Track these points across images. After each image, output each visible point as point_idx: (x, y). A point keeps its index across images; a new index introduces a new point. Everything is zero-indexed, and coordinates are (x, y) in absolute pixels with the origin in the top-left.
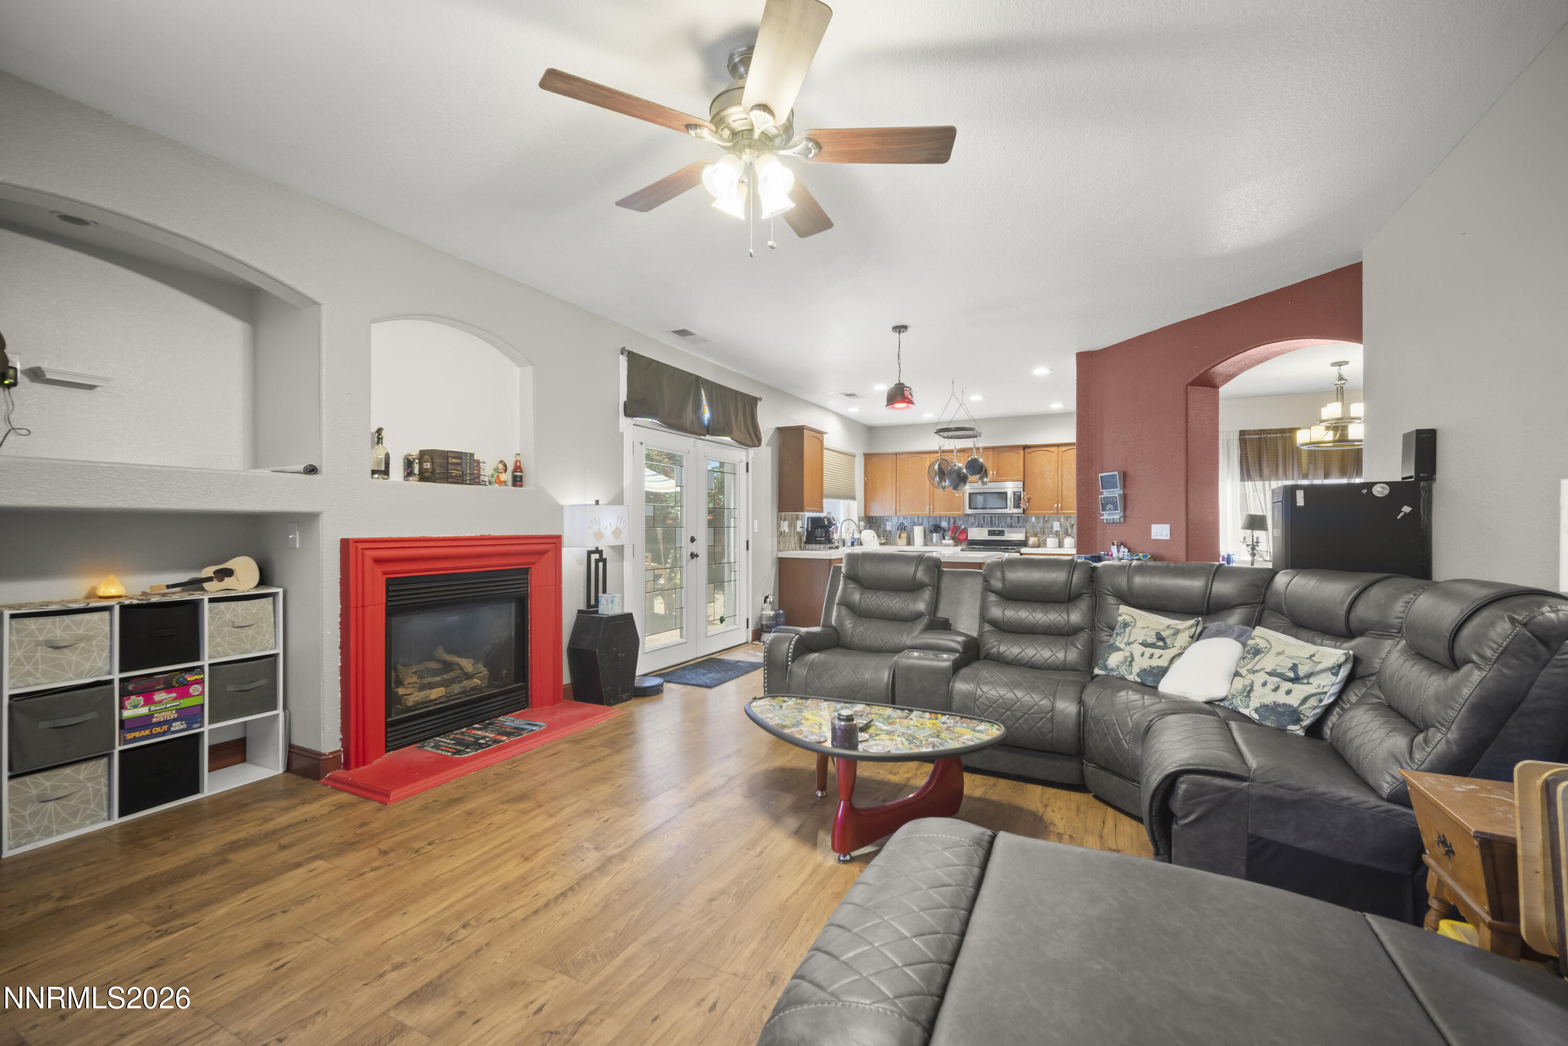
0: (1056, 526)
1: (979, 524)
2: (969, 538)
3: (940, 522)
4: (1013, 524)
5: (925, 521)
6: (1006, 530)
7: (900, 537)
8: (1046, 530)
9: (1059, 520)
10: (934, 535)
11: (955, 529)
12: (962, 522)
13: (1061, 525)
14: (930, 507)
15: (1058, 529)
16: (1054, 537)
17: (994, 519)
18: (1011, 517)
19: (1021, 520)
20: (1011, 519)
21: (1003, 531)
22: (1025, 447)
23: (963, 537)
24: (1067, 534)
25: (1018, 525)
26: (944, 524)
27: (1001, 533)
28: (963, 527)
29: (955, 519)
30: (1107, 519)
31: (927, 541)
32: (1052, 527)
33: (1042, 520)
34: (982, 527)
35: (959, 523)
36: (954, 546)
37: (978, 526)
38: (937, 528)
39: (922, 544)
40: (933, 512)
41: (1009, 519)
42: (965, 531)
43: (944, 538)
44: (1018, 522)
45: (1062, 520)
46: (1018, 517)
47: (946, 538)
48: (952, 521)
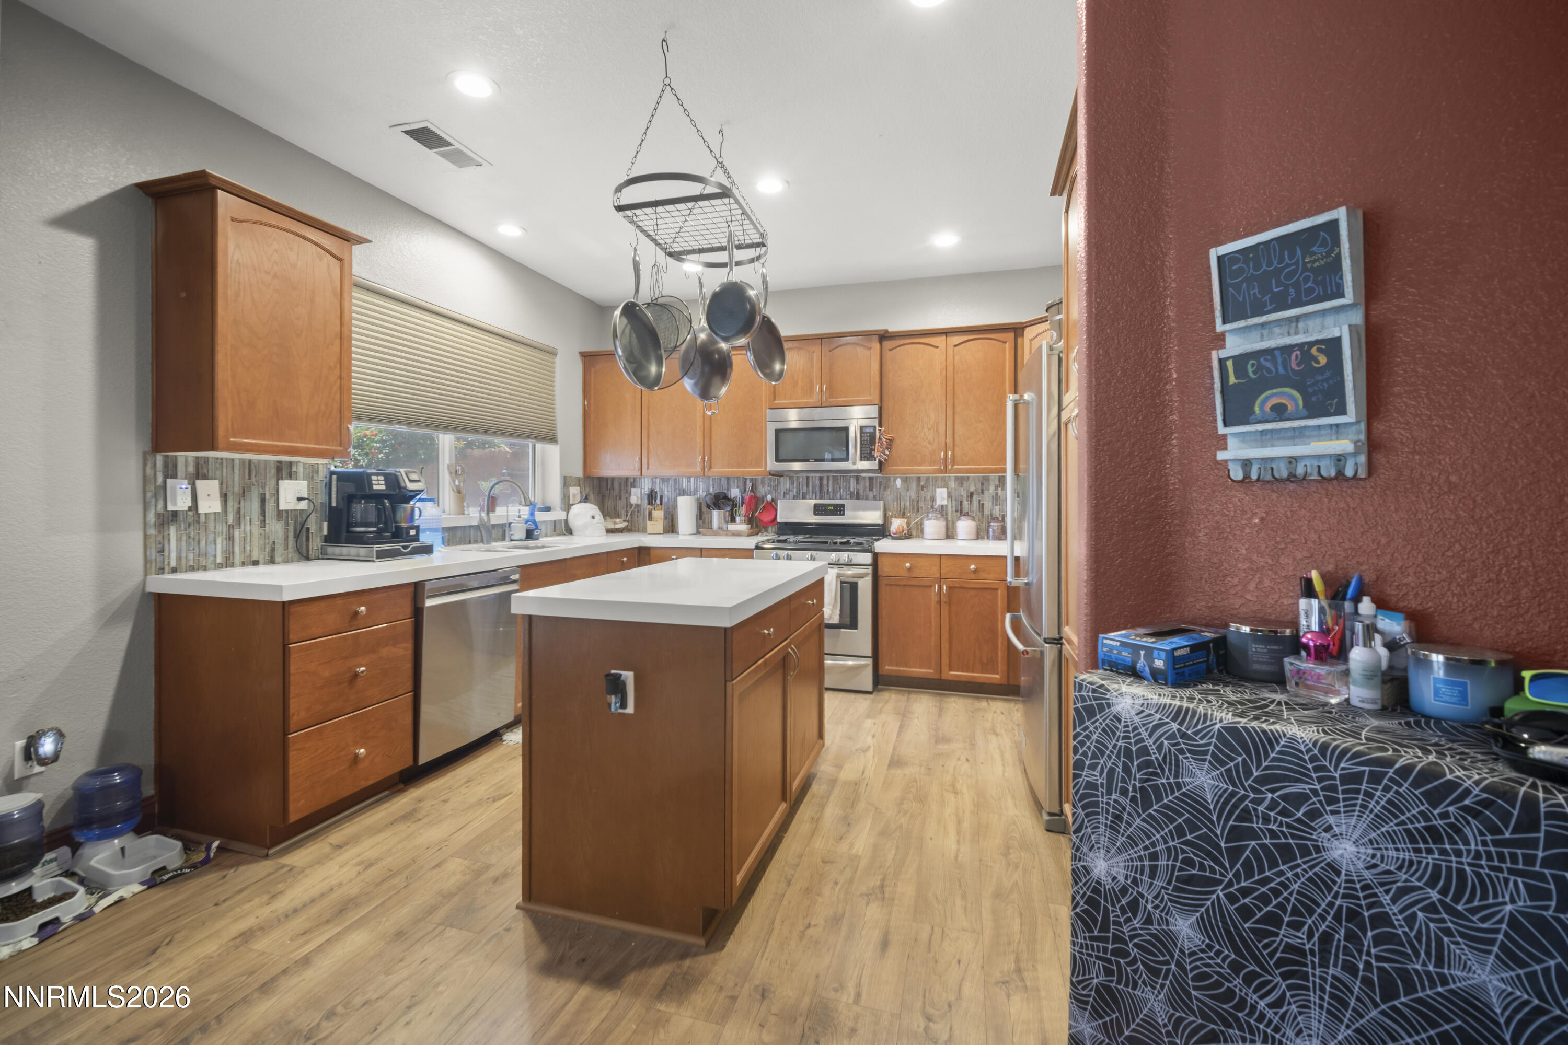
0: (941, 496)
1: (798, 493)
2: (779, 520)
3: (729, 489)
4: (861, 493)
5: (701, 486)
6: (847, 503)
7: (651, 518)
8: (922, 505)
9: (946, 486)
10: (715, 513)
11: (754, 502)
12: (767, 489)
13: (949, 496)
14: (703, 458)
15: (945, 502)
16: (937, 519)
17: (825, 482)
18: (857, 478)
19: (876, 484)
20: (857, 483)
21: (843, 506)
22: (884, 337)
23: (767, 518)
24: (961, 512)
25: (871, 495)
26: (735, 493)
27: (839, 510)
28: (769, 498)
29: (754, 482)
31: (702, 524)
32: (933, 499)
33: (914, 485)
34: (804, 498)
35: (762, 490)
36: (749, 535)
37: (796, 497)
38: (720, 500)
39: (693, 531)
41: (852, 481)
42: (772, 506)
43: (733, 520)
44: (871, 490)
45: (952, 484)
46: (871, 479)
47: (738, 519)
48: (749, 485)
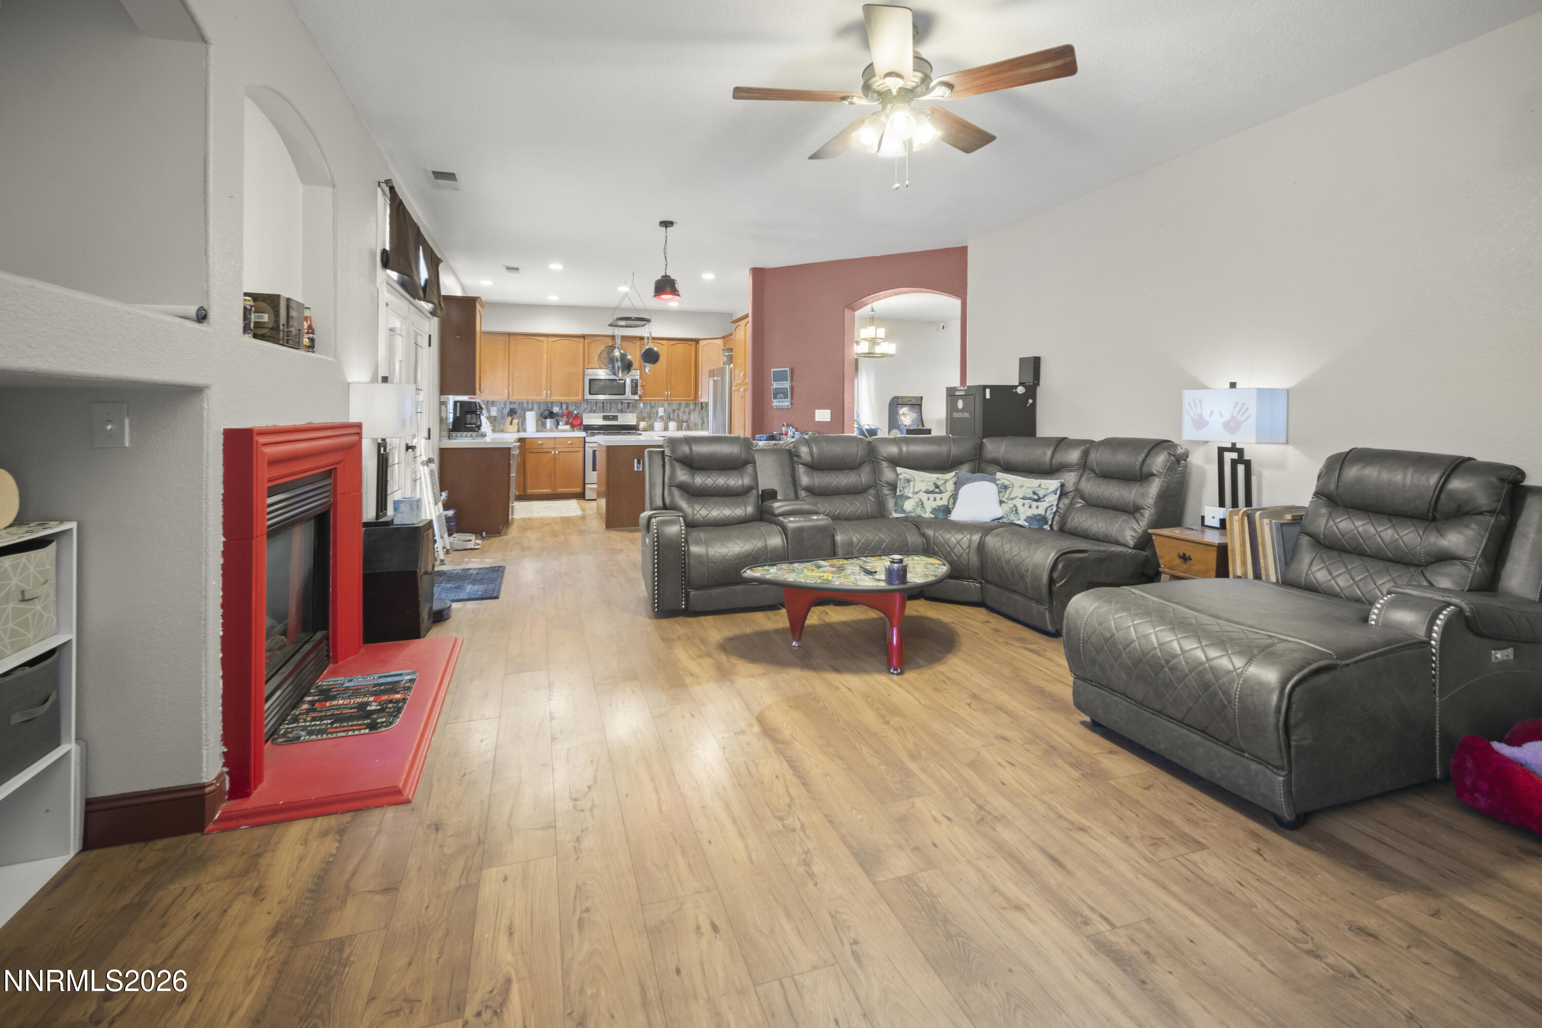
0: (661, 411)
1: (591, 409)
2: (584, 424)
3: (552, 408)
4: (624, 410)
5: (536, 406)
6: (620, 415)
7: (511, 423)
8: (652, 415)
9: (663, 406)
10: (548, 421)
11: (569, 414)
12: (574, 407)
13: (665, 411)
14: (547, 392)
15: (663, 414)
16: (660, 422)
17: (605, 405)
18: (622, 403)
19: (631, 405)
20: (622, 405)
21: (617, 416)
23: (577, 422)
24: (670, 419)
25: (628, 410)
26: (556, 410)
27: (615, 418)
28: (575, 412)
29: (567, 404)
30: (776, 406)
31: (541, 426)
32: (657, 413)
33: (649, 407)
34: (594, 412)
35: (571, 408)
36: (570, 431)
37: (590, 412)
38: (551, 415)
39: (535, 431)
40: (550, 397)
41: (619, 405)
42: (578, 417)
43: (558, 424)
44: (628, 408)
45: (666, 406)
46: (628, 403)
47: (561, 423)
48: (564, 407)
